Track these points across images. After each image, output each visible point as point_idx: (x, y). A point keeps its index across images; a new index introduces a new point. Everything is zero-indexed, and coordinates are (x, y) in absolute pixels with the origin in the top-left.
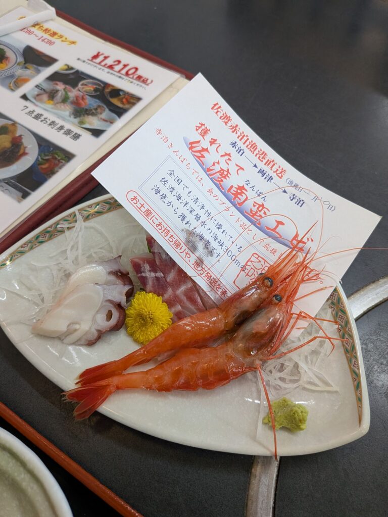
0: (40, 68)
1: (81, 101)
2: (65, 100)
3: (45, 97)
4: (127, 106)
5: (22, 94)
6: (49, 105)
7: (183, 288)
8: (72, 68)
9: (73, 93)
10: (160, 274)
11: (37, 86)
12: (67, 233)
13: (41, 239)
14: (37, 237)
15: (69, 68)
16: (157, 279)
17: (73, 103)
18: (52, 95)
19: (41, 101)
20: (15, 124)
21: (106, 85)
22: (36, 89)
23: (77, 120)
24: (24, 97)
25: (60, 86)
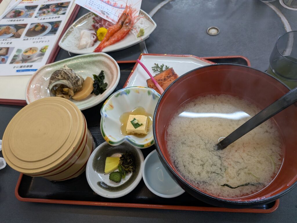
0: (34, 9)
1: (54, 10)
2: (49, 12)
3: (42, 14)
4: (67, 5)
5: (34, 17)
6: (45, 15)
7: (107, 24)
8: (44, 5)
9: (50, 10)
10: (100, 24)
11: (37, 13)
12: (73, 32)
13: (67, 35)
14: (66, 34)
15: (43, 5)
16: (100, 25)
17: (51, 12)
18: (44, 13)
19: (42, 15)
20: (38, 23)
21: (58, 4)
22: (38, 14)
23: (56, 14)
24: (36, 17)
25: (45, 10)
